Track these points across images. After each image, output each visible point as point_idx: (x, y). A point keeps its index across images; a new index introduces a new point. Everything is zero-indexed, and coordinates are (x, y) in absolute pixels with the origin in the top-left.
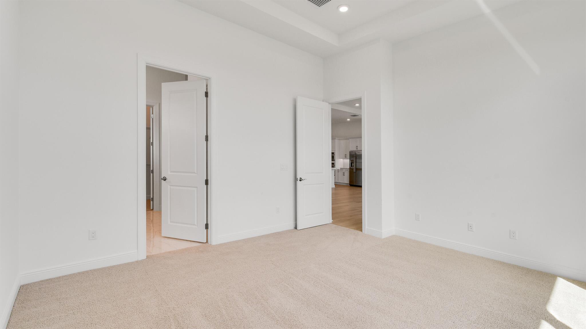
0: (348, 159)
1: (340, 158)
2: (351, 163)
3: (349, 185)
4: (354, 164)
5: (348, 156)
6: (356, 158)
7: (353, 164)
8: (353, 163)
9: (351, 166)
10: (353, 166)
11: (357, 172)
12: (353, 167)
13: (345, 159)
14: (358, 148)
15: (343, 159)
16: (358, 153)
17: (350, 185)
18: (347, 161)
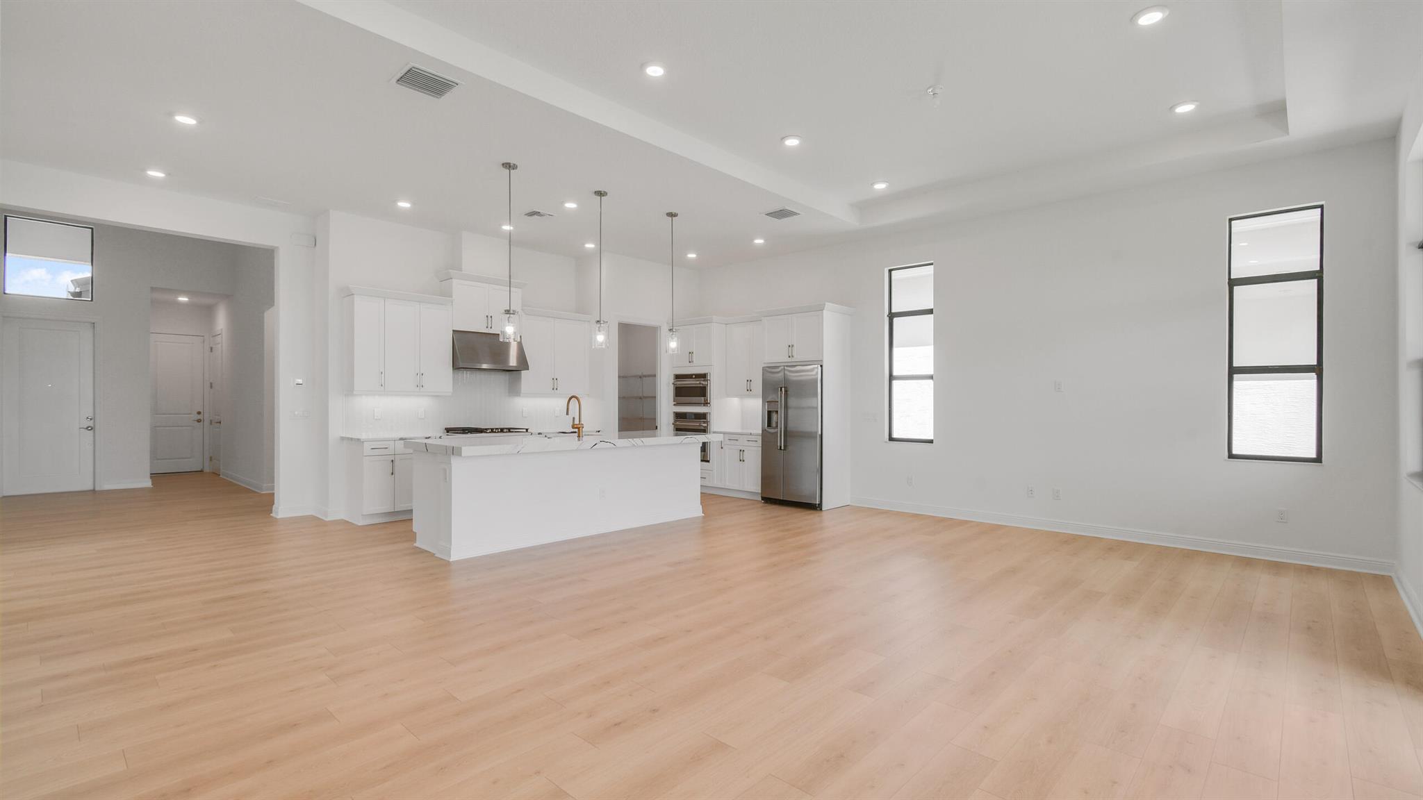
0: (755, 396)
1: (728, 396)
2: (770, 413)
3: (760, 499)
4: (778, 418)
5: (758, 386)
6: (786, 391)
7: (774, 416)
8: (777, 412)
9: (769, 425)
10: (777, 423)
11: (790, 448)
12: (777, 426)
13: (749, 396)
14: (794, 354)
15: (741, 396)
16: (793, 377)
17: (763, 498)
18: (756, 406)
